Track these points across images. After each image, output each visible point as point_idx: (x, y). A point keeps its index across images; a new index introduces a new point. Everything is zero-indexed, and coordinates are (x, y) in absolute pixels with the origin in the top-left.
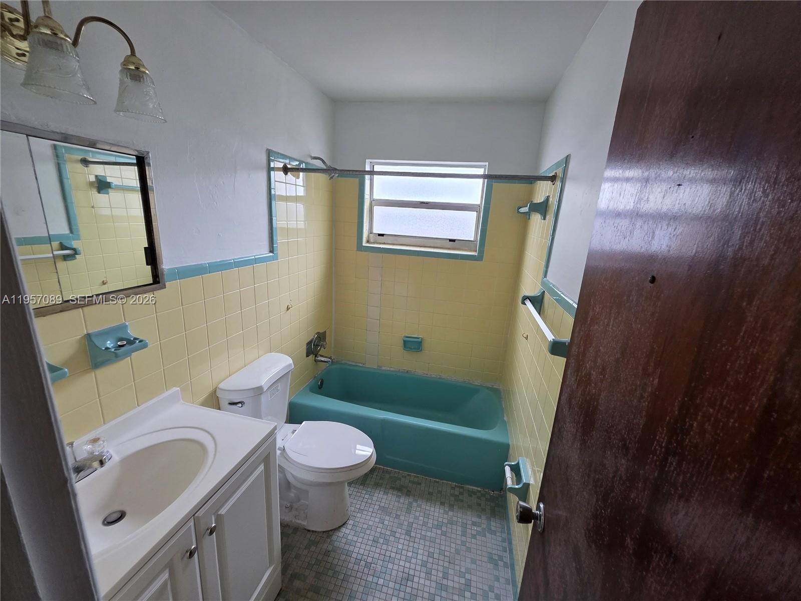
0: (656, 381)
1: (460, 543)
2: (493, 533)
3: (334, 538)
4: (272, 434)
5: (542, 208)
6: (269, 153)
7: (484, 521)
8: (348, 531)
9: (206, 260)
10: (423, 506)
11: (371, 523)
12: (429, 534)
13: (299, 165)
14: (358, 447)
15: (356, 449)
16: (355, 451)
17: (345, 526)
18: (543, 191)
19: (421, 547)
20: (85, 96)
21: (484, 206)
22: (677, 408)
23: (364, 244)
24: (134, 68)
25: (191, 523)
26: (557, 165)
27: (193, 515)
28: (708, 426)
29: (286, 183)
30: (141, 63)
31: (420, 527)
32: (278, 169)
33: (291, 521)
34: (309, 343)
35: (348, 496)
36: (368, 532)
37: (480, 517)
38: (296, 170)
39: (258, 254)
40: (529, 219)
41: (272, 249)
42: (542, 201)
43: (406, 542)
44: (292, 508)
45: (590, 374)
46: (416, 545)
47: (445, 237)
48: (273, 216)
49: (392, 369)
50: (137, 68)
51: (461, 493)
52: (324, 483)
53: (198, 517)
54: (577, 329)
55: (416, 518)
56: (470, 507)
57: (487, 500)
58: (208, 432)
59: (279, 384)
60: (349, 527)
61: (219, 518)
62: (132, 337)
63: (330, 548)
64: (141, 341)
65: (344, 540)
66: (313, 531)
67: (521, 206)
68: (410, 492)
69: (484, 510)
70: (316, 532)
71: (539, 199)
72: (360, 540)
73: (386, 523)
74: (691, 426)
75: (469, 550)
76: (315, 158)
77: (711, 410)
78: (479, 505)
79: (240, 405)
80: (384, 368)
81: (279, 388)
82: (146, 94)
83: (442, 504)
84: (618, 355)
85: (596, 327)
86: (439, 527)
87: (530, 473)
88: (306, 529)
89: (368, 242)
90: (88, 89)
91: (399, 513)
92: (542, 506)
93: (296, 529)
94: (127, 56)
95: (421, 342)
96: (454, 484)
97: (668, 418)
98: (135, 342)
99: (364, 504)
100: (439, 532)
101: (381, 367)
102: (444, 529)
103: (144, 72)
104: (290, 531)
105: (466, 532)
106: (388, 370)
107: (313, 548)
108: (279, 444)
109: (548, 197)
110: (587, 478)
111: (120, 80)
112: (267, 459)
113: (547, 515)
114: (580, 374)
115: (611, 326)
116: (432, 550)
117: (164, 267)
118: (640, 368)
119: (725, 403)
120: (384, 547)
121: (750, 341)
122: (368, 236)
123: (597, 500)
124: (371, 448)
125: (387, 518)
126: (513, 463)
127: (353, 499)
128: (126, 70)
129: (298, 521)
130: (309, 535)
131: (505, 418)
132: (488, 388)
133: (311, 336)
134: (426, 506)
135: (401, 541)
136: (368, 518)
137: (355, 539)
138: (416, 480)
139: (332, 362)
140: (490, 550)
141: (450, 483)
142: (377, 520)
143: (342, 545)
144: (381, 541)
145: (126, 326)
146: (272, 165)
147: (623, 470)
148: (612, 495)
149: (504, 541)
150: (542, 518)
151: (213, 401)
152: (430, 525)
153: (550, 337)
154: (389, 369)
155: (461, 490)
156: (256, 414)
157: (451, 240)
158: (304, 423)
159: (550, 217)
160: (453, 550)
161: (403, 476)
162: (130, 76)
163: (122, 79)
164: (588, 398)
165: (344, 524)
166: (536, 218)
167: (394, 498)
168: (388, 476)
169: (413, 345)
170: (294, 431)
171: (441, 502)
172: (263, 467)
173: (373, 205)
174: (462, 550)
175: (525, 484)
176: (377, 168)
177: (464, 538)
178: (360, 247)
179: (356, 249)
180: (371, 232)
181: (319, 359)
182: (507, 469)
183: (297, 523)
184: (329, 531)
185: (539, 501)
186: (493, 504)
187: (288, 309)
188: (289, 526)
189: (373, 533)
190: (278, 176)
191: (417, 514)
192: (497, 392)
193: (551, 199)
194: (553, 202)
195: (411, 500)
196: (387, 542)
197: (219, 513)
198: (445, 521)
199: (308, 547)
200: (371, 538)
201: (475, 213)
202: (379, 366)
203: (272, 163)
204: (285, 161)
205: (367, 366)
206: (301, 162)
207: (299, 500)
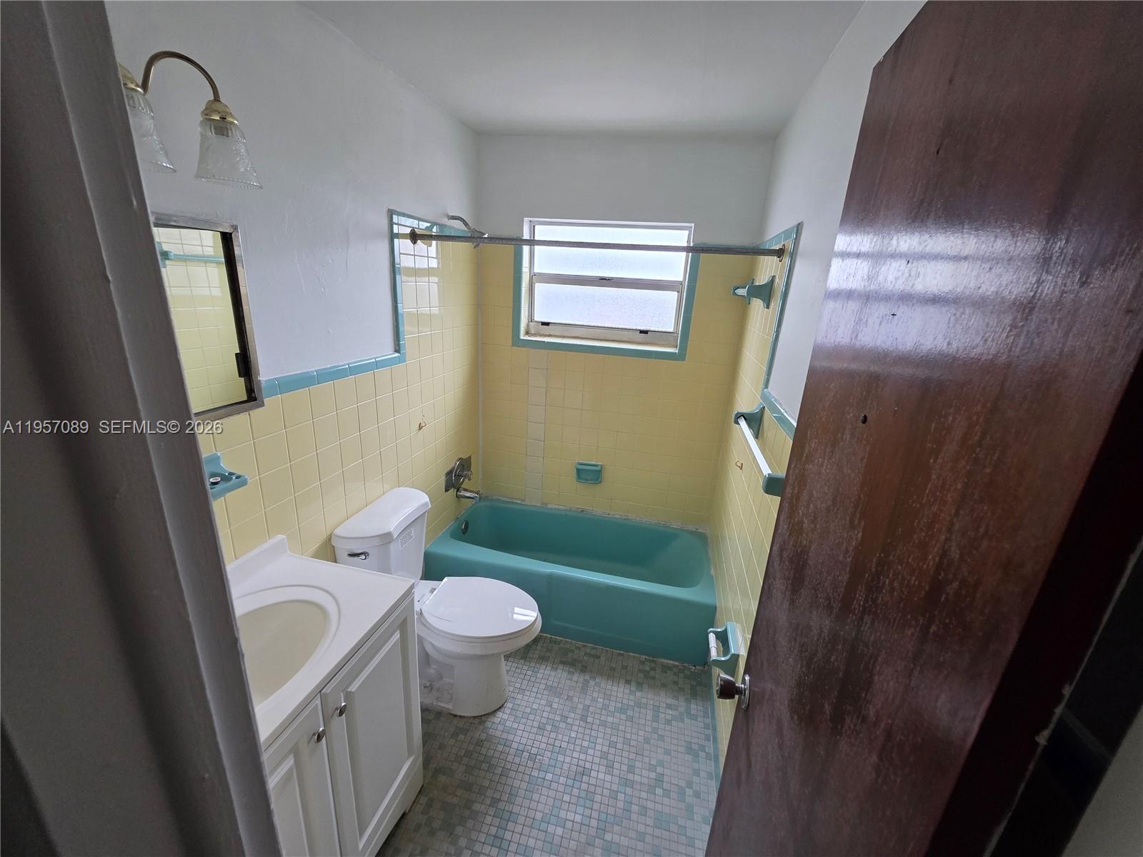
0: (860, 535)
1: (650, 730)
2: (694, 718)
3: (489, 724)
4: (409, 592)
5: (765, 293)
6: (391, 213)
7: (681, 703)
8: (505, 717)
9: (313, 367)
10: (603, 685)
11: (535, 706)
12: (610, 719)
13: (429, 229)
14: (517, 610)
15: (513, 613)
16: (513, 616)
17: (502, 710)
18: (767, 269)
19: (601, 735)
20: (164, 164)
21: (688, 285)
22: (874, 565)
23: (522, 337)
24: (218, 118)
25: (318, 701)
26: (787, 233)
27: (320, 691)
28: (896, 584)
29: (415, 255)
30: (228, 110)
31: (598, 711)
32: (404, 236)
33: (432, 704)
34: (449, 474)
35: (505, 672)
36: (532, 717)
37: (676, 698)
38: (427, 237)
39: (379, 355)
40: (749, 304)
41: (397, 348)
42: (765, 283)
43: (581, 730)
44: (432, 689)
45: (802, 522)
46: (593, 733)
47: (634, 328)
48: (398, 302)
49: (561, 507)
50: (223, 118)
51: (653, 669)
52: (474, 655)
53: (325, 694)
54: (793, 466)
55: (594, 700)
56: (664, 686)
57: (686, 677)
58: (327, 592)
59: (412, 529)
60: (508, 711)
61: (349, 696)
62: (227, 472)
63: (483, 736)
64: (238, 477)
65: (501, 727)
66: (461, 717)
67: (739, 286)
68: (586, 667)
69: (681, 690)
70: (464, 717)
71: (761, 280)
72: (522, 727)
73: (555, 706)
74: (884, 582)
75: (661, 738)
76: (453, 217)
77: (900, 567)
78: (676, 683)
79: (364, 557)
80: (550, 506)
81: (413, 534)
82: (237, 154)
83: (628, 682)
84: (829, 503)
85: (811, 466)
86: (623, 710)
87: (740, 641)
88: (451, 714)
89: (527, 333)
90: (167, 154)
91: (571, 693)
92: (747, 678)
93: (439, 714)
94: (210, 101)
95: (600, 472)
96: (644, 657)
97: (867, 575)
98: (232, 478)
99: (525, 682)
100: (623, 717)
101: (546, 504)
102: (630, 713)
103: (232, 123)
104: (431, 717)
105: (658, 717)
106: (555, 509)
107: (461, 737)
108: (417, 607)
109: (774, 277)
110: (793, 643)
111: (202, 135)
112: (404, 626)
113: (752, 688)
114: (792, 521)
115: (824, 468)
116: (614, 739)
117: (261, 379)
118: (848, 519)
119: (910, 560)
120: (553, 735)
121: (932, 499)
122: (528, 325)
123: (801, 668)
124: (534, 611)
125: (556, 700)
126: (719, 630)
127: (512, 678)
128: (208, 122)
129: (442, 705)
130: (455, 721)
131: (712, 572)
132: (691, 532)
133: (452, 463)
134: (607, 685)
135: (575, 728)
136: (532, 699)
137: (515, 725)
138: (593, 652)
139: (480, 499)
140: (688, 739)
141: (639, 656)
142: (543, 702)
143: (498, 734)
144: (549, 728)
145: (218, 458)
146: (395, 231)
147: (826, 631)
148: (815, 660)
149: (707, 726)
150: (747, 692)
151: (328, 551)
152: (611, 709)
153: (766, 471)
154: (557, 507)
155: (653, 665)
156: (384, 568)
157: (642, 332)
158: (446, 579)
159: (776, 303)
160: (641, 739)
161: (576, 648)
162: (215, 129)
163: (204, 133)
164: (799, 551)
165: (500, 708)
166: (757, 304)
167: (565, 675)
168: (556, 647)
169: (590, 475)
170: (433, 590)
171: (626, 681)
172: (399, 636)
173: (534, 281)
174: (653, 739)
175: (733, 655)
176: (542, 232)
177: (655, 725)
178: (517, 341)
179: (511, 344)
180: (531, 319)
181: (461, 494)
182: (712, 637)
183: (441, 707)
184: (481, 716)
185: (745, 673)
186: (694, 683)
187: (420, 428)
188: (430, 710)
189: (538, 718)
190: (403, 245)
191: (595, 695)
192: (703, 538)
193: (777, 280)
194: (780, 284)
195: (587, 677)
196: (556, 729)
197: (349, 690)
198: (632, 703)
199: (455, 735)
200: (536, 724)
201: (676, 293)
202: (543, 503)
203: (395, 227)
204: (414, 223)
205: (526, 503)
206: (433, 224)
207: (441, 678)
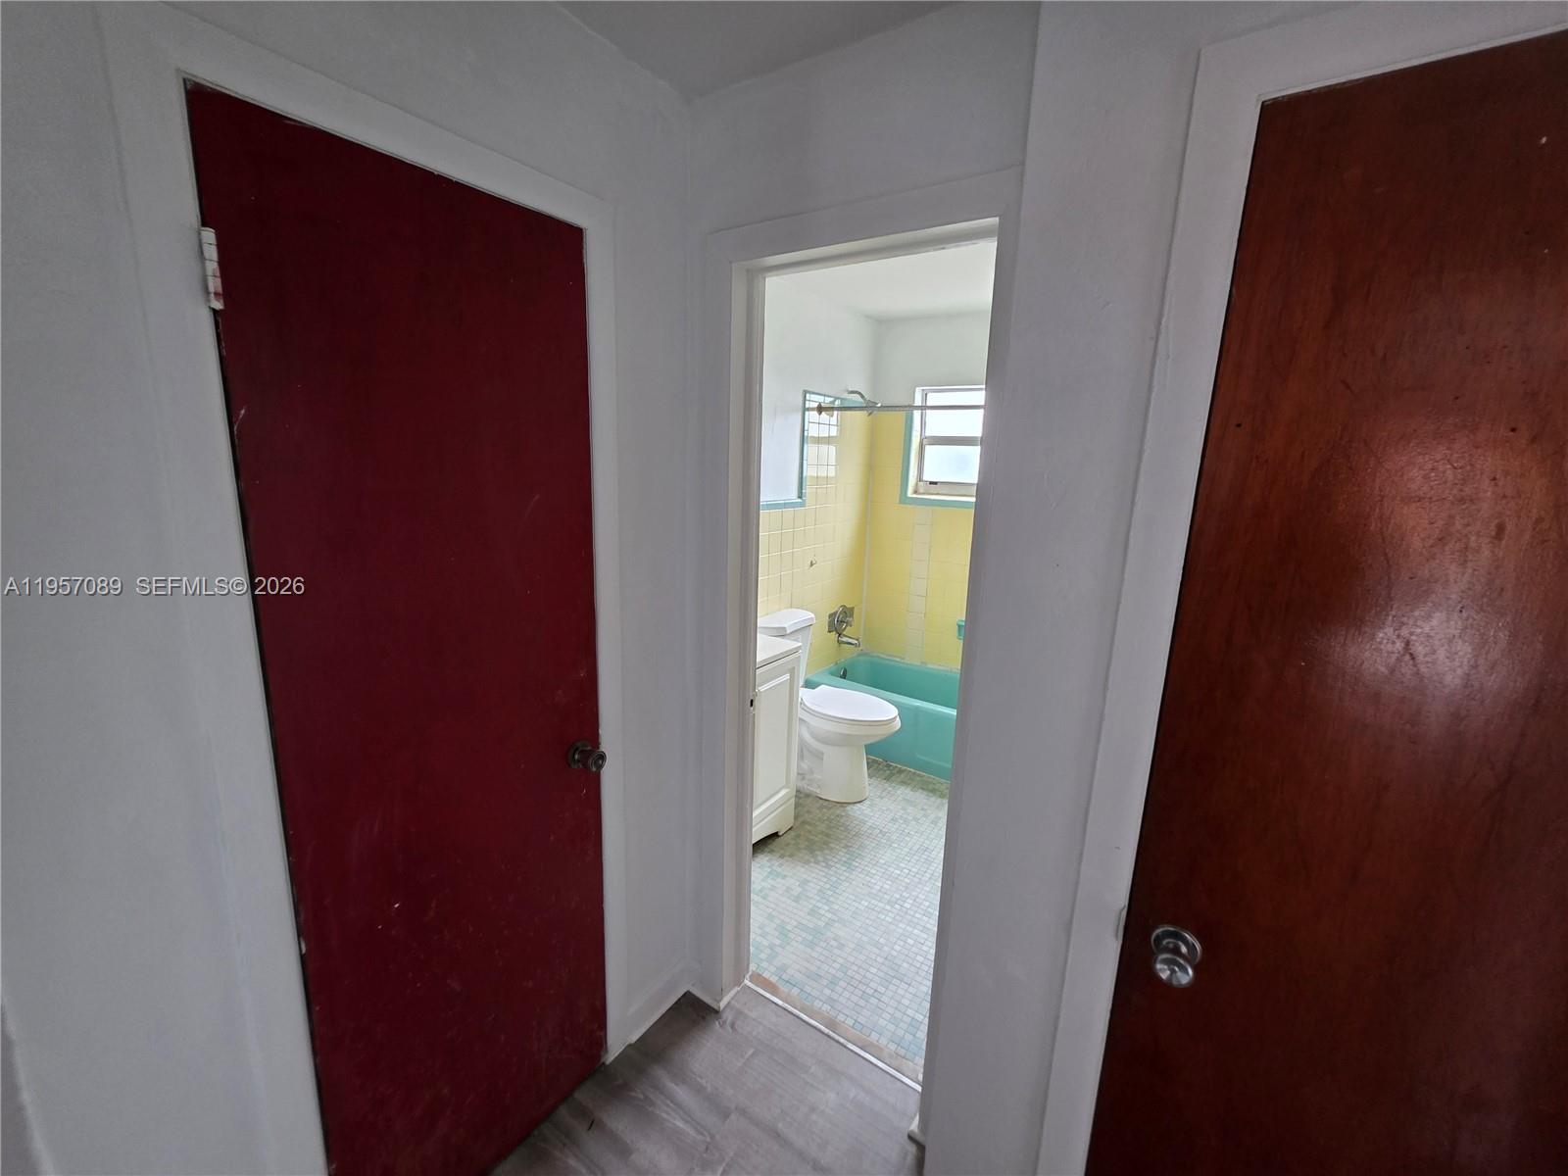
6: (805, 392)
13: (833, 402)
23: (910, 494)
29: (819, 424)
32: (813, 409)
33: (805, 788)
34: (832, 615)
38: (830, 409)
39: (789, 499)
41: (800, 494)
43: (930, 828)
52: (840, 733)
59: (800, 636)
63: (843, 813)
66: (826, 799)
70: (829, 801)
76: (852, 392)
80: (930, 666)
88: (819, 797)
89: (916, 492)
101: (926, 664)
112: (792, 672)
122: (916, 484)
130: (821, 801)
133: (835, 608)
135: (925, 826)
143: (856, 815)
146: (807, 406)
154: (936, 667)
165: (860, 802)
167: (923, 796)
168: (918, 778)
173: (924, 444)
176: (934, 399)
178: (904, 499)
179: (898, 501)
180: (920, 479)
181: (843, 638)
183: (810, 790)
184: (843, 803)
187: (812, 564)
188: (803, 791)
190: (812, 416)
199: (820, 808)
202: (922, 663)
203: (807, 402)
204: (820, 399)
205: (905, 661)
206: (836, 398)
207: (812, 773)
